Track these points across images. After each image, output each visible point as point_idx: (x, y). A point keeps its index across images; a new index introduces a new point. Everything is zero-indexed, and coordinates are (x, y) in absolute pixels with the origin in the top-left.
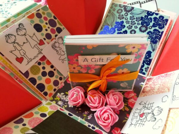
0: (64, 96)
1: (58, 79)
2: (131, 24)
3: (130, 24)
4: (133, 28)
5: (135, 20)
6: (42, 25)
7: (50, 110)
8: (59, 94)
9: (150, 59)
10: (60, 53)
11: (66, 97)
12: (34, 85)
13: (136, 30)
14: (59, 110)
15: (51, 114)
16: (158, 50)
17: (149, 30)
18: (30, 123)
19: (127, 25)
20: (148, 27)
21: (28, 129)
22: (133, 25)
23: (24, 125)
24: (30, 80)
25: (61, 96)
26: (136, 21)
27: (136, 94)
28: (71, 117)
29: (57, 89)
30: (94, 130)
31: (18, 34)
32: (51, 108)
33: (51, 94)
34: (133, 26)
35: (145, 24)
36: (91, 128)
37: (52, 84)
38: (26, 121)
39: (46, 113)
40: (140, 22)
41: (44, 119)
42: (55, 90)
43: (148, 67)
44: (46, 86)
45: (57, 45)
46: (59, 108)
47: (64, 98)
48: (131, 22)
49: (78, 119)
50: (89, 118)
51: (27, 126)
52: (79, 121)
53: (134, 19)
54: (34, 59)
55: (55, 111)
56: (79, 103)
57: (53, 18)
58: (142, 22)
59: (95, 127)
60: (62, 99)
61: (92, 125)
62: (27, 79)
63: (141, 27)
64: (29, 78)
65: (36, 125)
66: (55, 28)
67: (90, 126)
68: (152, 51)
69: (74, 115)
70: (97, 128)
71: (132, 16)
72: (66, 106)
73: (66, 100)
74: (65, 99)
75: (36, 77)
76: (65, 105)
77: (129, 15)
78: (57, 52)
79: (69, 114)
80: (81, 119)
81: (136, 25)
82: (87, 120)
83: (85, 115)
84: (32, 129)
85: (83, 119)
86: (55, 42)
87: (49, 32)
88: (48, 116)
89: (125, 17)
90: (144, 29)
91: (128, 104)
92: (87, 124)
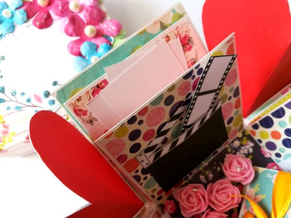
0: (246, 152)
1: (277, 151)
7: (233, 129)
8: (252, 145)
11: (244, 154)
14: (228, 140)
15: (227, 130)
18: (230, 105)
21: (223, 102)
23: (230, 98)
25: (247, 147)
28: (212, 154)
29: (261, 145)
30: (184, 179)
32: (235, 132)
33: (254, 134)
36: (188, 175)
37: (271, 139)
38: (234, 100)
39: (231, 125)
41: (226, 121)
42: (260, 141)
44: (269, 131)
46: (230, 140)
47: (244, 150)
49: (205, 162)
50: (201, 177)
51: (227, 102)
52: (203, 162)
55: (229, 136)
59: (187, 181)
60: (243, 148)
61: (190, 178)
65: (223, 111)
67: (191, 174)
69: (212, 158)
70: (183, 184)
72: (229, 150)
73: (238, 153)
74: (242, 152)
76: (232, 150)
79: (217, 152)
80: (204, 165)
82: (200, 173)
83: (207, 172)
84: (220, 108)
85: (204, 168)
88: (227, 126)
92: (195, 171)
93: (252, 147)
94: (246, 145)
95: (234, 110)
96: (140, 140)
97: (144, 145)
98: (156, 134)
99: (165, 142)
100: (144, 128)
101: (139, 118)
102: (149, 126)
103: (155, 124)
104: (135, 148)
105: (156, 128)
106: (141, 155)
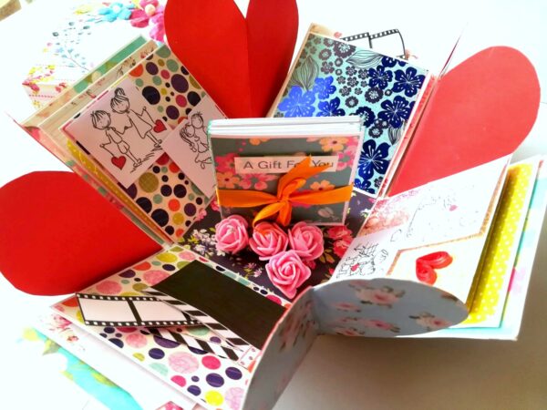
0: (207, 236)
1: (194, 202)
2: (348, 84)
3: (346, 84)
4: (352, 94)
5: (356, 75)
6: (159, 88)
7: (180, 260)
8: (196, 231)
9: (385, 162)
10: (196, 147)
11: (210, 237)
12: (148, 212)
13: (358, 97)
14: (198, 260)
15: (182, 266)
16: (403, 142)
17: (385, 98)
18: (146, 277)
19: (339, 87)
20: (384, 91)
21: (145, 286)
22: (353, 86)
23: (138, 280)
24: (138, 201)
25: (200, 235)
26: (360, 77)
27: (351, 232)
28: (222, 272)
29: (193, 222)
30: (265, 296)
31: (114, 111)
32: (183, 256)
33: (180, 232)
34: (353, 89)
35: (377, 86)
36: (259, 292)
37: (181, 210)
38: (139, 274)
39: (174, 264)
40: (367, 80)
41: (171, 273)
42: (188, 223)
43: (381, 178)
44: (171, 214)
45: (190, 130)
46: (197, 257)
47: (206, 238)
48: (349, 79)
49: (235, 277)
50: (256, 276)
51: (143, 281)
52: (236, 279)
53: (355, 72)
54: (145, 160)
55: (191, 261)
56: (236, 246)
57: (180, 72)
58: (371, 80)
59: (268, 291)
60: (203, 240)
61: (261, 288)
62: (134, 201)
63: (369, 90)
64: (137, 197)
65: (158, 282)
66: (185, 95)
67: (258, 289)
68: (389, 143)
69: (227, 270)
70: (270, 293)
71: (351, 66)
72: (211, 254)
73: (212, 243)
74: (208, 240)
75: (150, 196)
76: (210, 251)
77: (345, 65)
78: (191, 145)
79: (217, 267)
80: (241, 277)
81: (359, 86)
82: (251, 279)
83: (248, 270)
84: (152, 287)
85: (244, 276)
86: (187, 125)
87: (173, 102)
88: (177, 269)
89: (336, 68)
90: (374, 95)
91: (333, 251)
92: (251, 285)
93: (199, 230)
94: (199, 238)
95: (154, 268)
96: (221, 372)
97: (227, 363)
98: (209, 354)
99: (216, 340)
100: (203, 372)
101: (190, 383)
102: (197, 367)
103: (194, 360)
104: (234, 374)
105: (199, 357)
106: (243, 363)
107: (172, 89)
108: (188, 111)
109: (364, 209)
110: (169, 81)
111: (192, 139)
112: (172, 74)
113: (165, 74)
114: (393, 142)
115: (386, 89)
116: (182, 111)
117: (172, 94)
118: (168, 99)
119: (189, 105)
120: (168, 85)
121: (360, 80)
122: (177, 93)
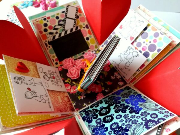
2: (129, 119)
3: (129, 117)
4: (123, 118)
5: (130, 123)
6: (148, 38)
7: (91, 44)
9: (86, 120)
10: (126, 54)
13: (119, 120)
14: (90, 50)
17: (109, 130)
18: (85, 31)
19: (130, 115)
20: (113, 131)
22: (126, 120)
23: (84, 28)
26: (129, 124)
27: (70, 93)
32: (92, 46)
34: (125, 120)
35: (118, 130)
39: (89, 41)
40: (124, 127)
41: (85, 38)
43: (81, 116)
45: (131, 51)
48: (131, 120)
49: (79, 56)
53: (132, 123)
58: (123, 128)
60: (96, 54)
63: (118, 125)
65: (82, 32)
66: (147, 50)
68: (90, 124)
69: (82, 55)
71: (138, 123)
77: (140, 121)
78: (126, 51)
79: (84, 53)
81: (124, 122)
84: (80, 29)
85: (78, 58)
86: (133, 49)
88: (86, 40)
89: (141, 117)
90: (114, 126)
94: (98, 53)
95: (88, 35)
96: (47, 28)
97: (49, 31)
98: (53, 28)
99: (57, 33)
100: (49, 24)
101: (47, 20)
102: (51, 24)
103: (53, 24)
104: (46, 30)
105: (53, 26)
106: (48, 34)
107: (149, 44)
108: (140, 52)
109: (76, 104)
110: (152, 43)
111: (128, 52)
112: (156, 44)
113: (155, 41)
114: (89, 126)
115: (113, 133)
116: (140, 49)
117: (147, 44)
118: (144, 42)
119: (143, 52)
120: (150, 42)
121: (127, 124)
122: (147, 46)
